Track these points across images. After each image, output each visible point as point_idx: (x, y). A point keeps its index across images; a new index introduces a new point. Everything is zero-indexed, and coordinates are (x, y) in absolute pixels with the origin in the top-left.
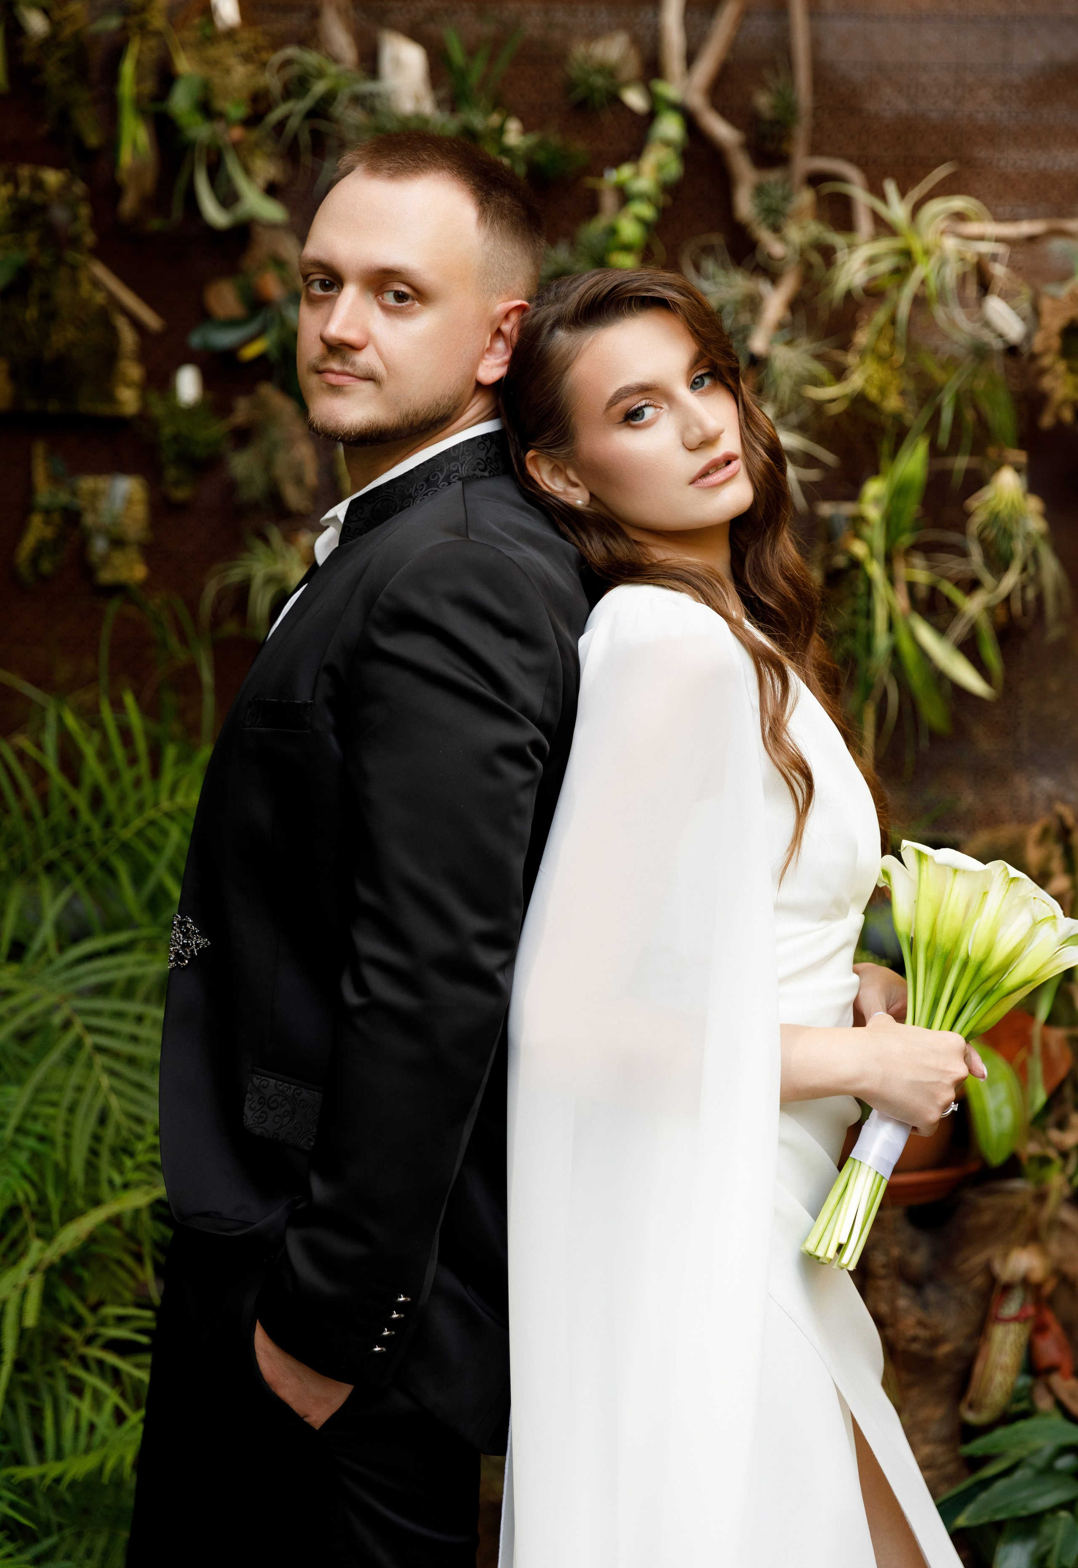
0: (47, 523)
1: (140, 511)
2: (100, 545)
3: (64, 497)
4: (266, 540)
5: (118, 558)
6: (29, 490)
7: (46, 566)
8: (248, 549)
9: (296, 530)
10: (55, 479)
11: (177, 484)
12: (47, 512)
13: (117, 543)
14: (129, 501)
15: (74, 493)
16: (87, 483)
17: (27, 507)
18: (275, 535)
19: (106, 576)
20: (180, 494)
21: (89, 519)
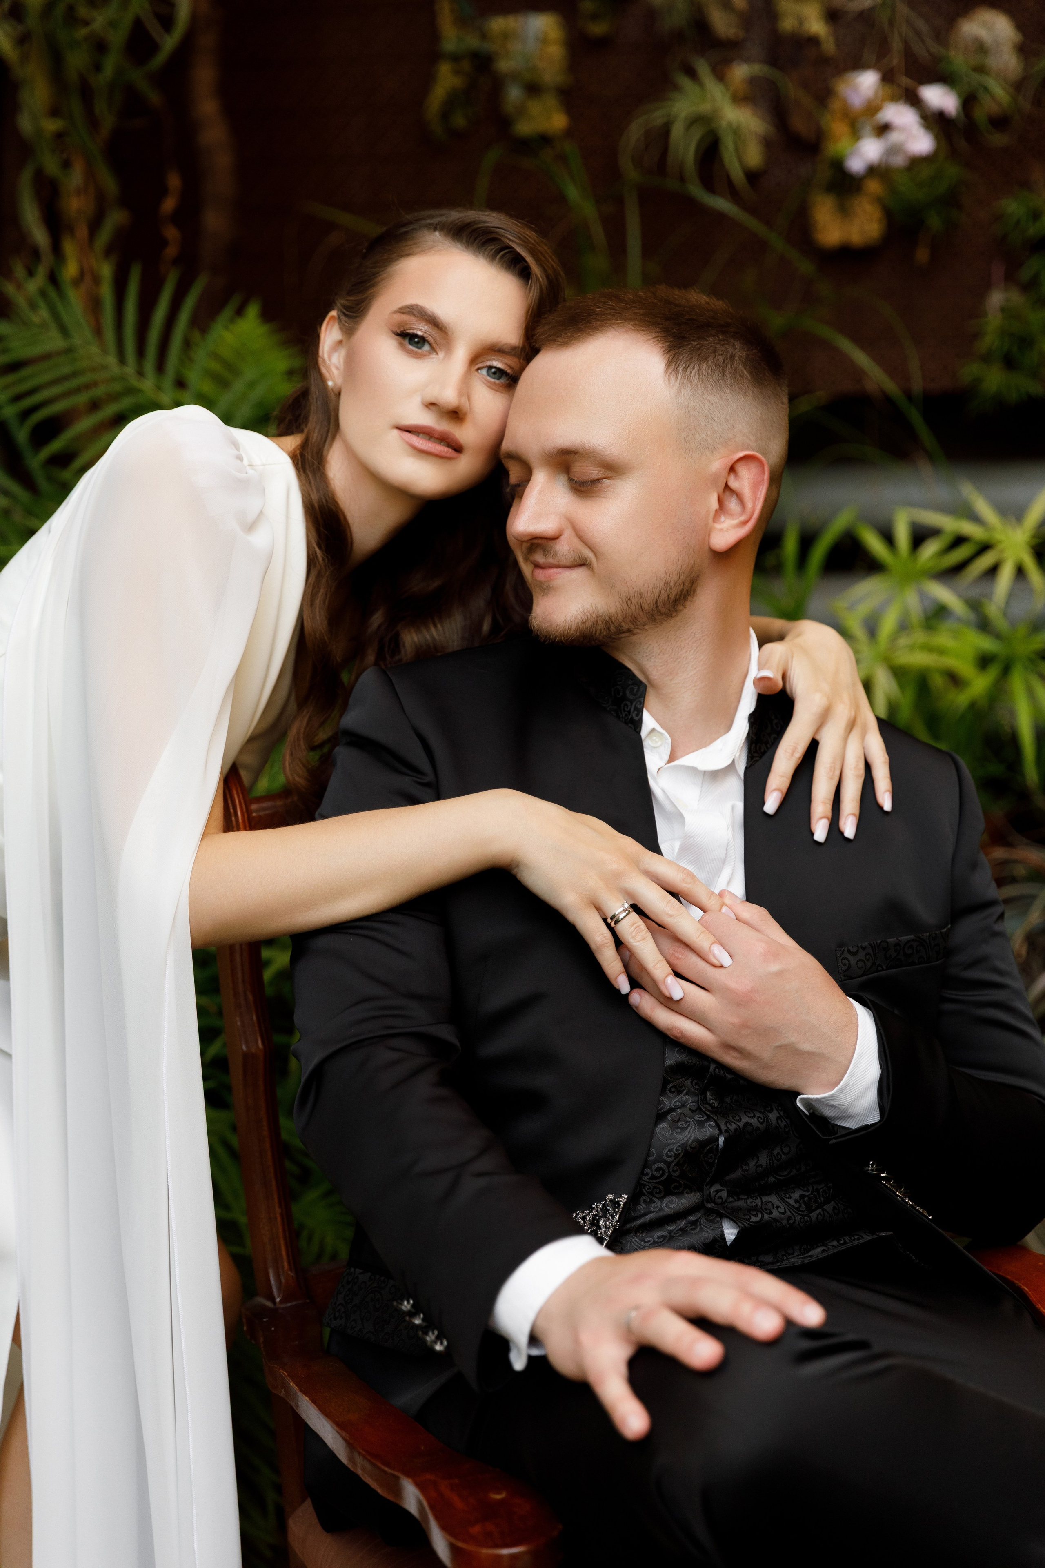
0: (456, 72)
1: (556, 51)
2: (514, 94)
3: (473, 42)
4: (691, 73)
5: (535, 107)
6: (435, 36)
7: (459, 121)
8: (676, 88)
9: (727, 62)
10: (462, 22)
11: (594, 17)
12: (455, 58)
13: (533, 89)
14: (544, 41)
15: (484, 36)
16: (498, 24)
17: (434, 56)
18: (703, 68)
19: (524, 128)
20: (598, 29)
21: (504, 65)
